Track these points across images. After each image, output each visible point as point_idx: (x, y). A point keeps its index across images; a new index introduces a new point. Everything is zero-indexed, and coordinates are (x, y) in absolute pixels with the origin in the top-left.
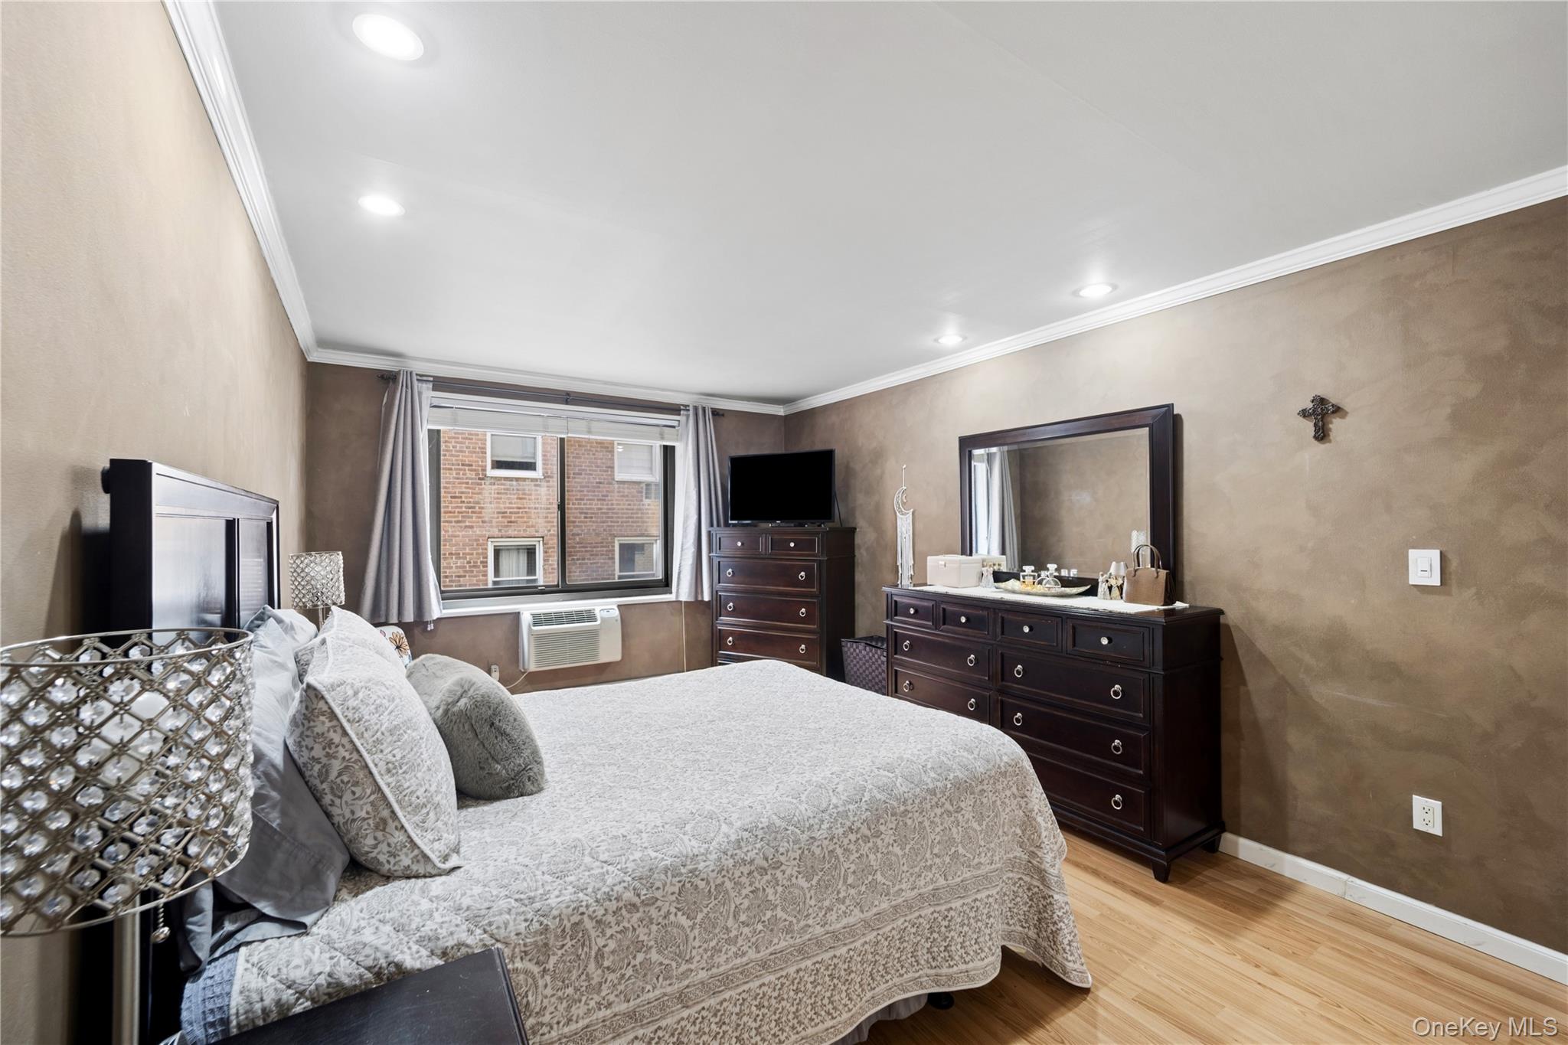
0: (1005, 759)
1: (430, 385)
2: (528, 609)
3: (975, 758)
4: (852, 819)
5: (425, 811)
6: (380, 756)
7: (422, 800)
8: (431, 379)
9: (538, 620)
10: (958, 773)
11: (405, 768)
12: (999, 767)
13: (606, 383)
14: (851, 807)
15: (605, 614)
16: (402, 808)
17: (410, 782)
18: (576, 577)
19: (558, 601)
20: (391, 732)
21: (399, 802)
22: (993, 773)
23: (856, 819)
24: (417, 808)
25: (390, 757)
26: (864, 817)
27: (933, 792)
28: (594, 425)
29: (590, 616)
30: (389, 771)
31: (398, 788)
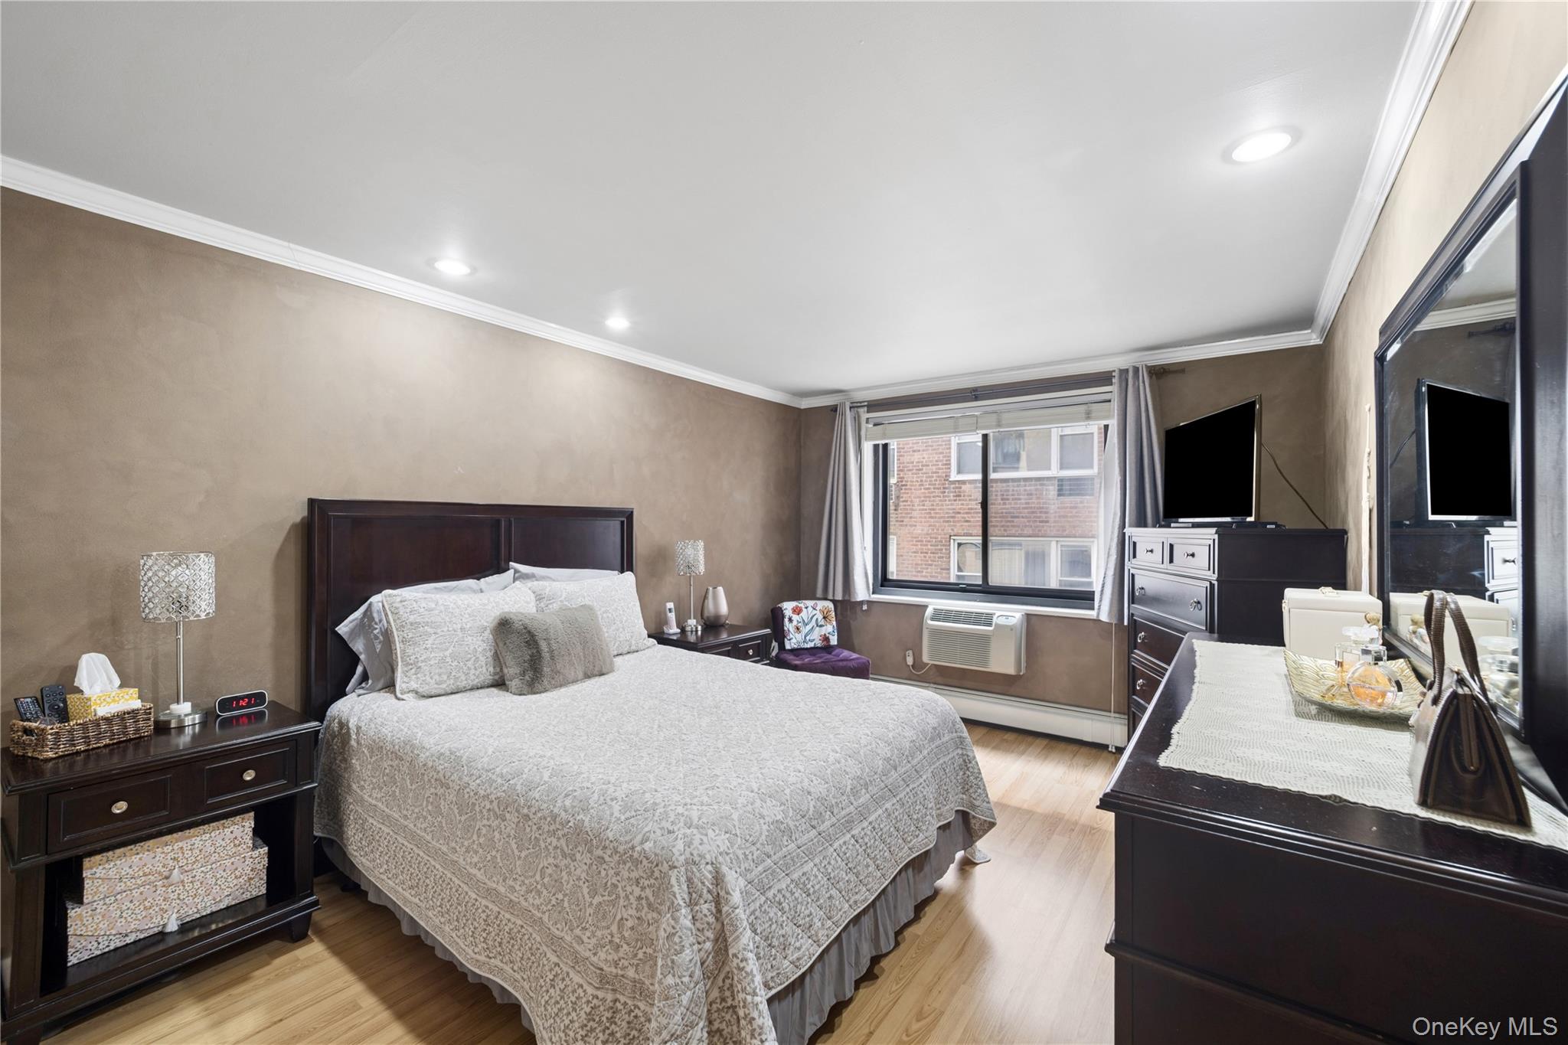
0: (648, 846)
1: (866, 409)
2: (935, 603)
3: (619, 819)
4: (492, 789)
5: (411, 667)
6: (401, 633)
7: (412, 661)
8: (866, 404)
9: (938, 615)
10: (587, 820)
11: (411, 643)
12: (633, 848)
13: (1012, 369)
14: (499, 780)
15: (1002, 621)
16: (402, 661)
17: (410, 651)
18: (996, 579)
19: (975, 601)
20: (411, 624)
21: (402, 658)
22: (621, 849)
23: (495, 792)
24: (408, 664)
25: (405, 635)
26: (499, 794)
27: (554, 817)
28: (1005, 416)
29: (986, 619)
30: (403, 641)
31: (403, 652)
